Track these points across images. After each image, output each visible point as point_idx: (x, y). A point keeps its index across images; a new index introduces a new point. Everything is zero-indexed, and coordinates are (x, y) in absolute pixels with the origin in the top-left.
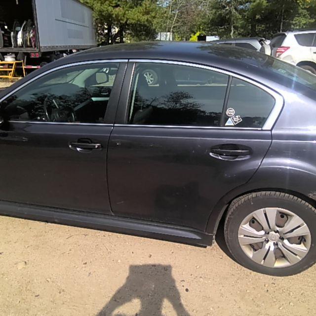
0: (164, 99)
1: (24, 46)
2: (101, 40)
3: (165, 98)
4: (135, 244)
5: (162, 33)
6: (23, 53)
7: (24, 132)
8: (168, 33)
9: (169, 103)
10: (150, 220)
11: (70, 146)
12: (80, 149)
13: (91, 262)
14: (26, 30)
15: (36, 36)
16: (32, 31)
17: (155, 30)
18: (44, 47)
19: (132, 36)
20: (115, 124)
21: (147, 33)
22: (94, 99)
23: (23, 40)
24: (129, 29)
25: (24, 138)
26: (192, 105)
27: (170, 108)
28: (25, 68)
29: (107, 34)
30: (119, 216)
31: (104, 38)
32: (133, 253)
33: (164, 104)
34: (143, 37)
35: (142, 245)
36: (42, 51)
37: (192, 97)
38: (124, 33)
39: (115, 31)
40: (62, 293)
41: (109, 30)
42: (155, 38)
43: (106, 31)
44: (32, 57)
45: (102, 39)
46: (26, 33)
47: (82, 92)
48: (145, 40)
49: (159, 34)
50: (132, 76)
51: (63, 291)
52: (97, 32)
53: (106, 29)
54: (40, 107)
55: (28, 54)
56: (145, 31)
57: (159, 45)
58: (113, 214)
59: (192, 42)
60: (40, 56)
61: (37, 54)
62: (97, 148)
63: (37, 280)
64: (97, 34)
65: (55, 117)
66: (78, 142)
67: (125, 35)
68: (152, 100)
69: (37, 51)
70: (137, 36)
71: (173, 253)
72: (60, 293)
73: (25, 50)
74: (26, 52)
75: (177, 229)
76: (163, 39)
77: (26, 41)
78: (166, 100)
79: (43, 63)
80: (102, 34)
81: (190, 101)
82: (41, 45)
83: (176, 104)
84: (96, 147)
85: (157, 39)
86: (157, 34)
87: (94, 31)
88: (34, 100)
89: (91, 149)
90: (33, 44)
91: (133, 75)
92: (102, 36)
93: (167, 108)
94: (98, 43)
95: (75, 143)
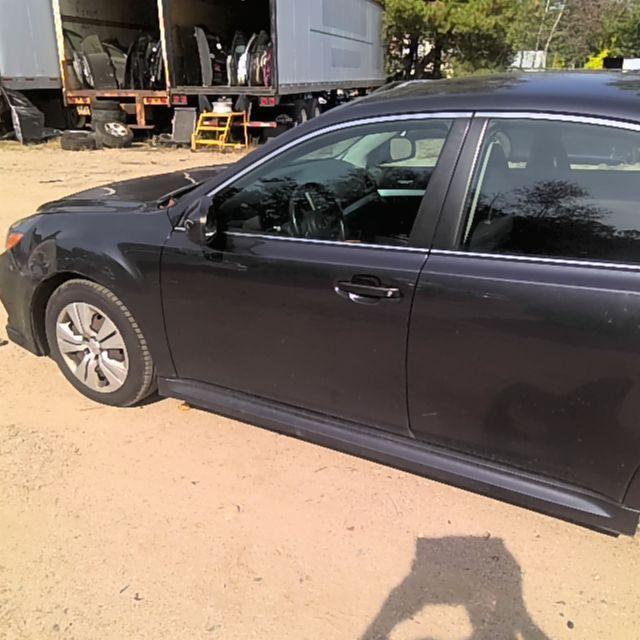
0: (519, 196)
1: (249, 83)
2: (395, 70)
3: (522, 193)
4: (454, 504)
5: (525, 52)
6: (248, 96)
7: (250, 255)
8: (540, 53)
9: (529, 206)
10: (493, 458)
11: (337, 289)
12: (357, 297)
13: (362, 528)
14: (255, 52)
15: (272, 64)
16: (265, 53)
17: (510, 46)
18: (286, 85)
19: (458, 60)
20: (432, 248)
21: (492, 52)
22: (383, 192)
23: (248, 72)
24: (454, 46)
25: (239, 265)
26: (583, 212)
27: (531, 217)
28: (248, 128)
29: (409, 56)
30: (424, 442)
31: (402, 66)
32: (449, 522)
33: (519, 207)
34: (483, 62)
35: (470, 509)
36: (282, 93)
37: (587, 194)
38: (443, 54)
39: (424, 51)
40: (306, 582)
41: (413, 47)
42: (510, 64)
43: (406, 51)
44: (262, 105)
45: (396, 67)
46: (255, 58)
47: (350, 178)
48: (486, 66)
49: (519, 54)
50: (478, 148)
51: (307, 578)
52: (388, 53)
53: (407, 47)
54: (269, 204)
55: (255, 100)
56: (490, 49)
57: (521, 81)
58: (412, 436)
59: (590, 71)
60: (277, 103)
61: (273, 99)
62: (392, 297)
63: (258, 546)
64: (388, 57)
65: (310, 228)
66: (353, 282)
67: (445, 58)
68: (493, 197)
69: (273, 93)
70: (470, 59)
71: (538, 536)
72: (301, 580)
73: (249, 91)
74: (251, 94)
75: (553, 487)
76: (526, 64)
77: (254, 73)
78: (525, 198)
79: (281, 116)
80: (396, 57)
81: (580, 202)
82: (280, 83)
83: (547, 207)
84: (390, 294)
85: (512, 65)
86: (515, 54)
87: (383, 51)
88: (259, 189)
89: (378, 298)
90: (266, 80)
91: (481, 147)
92: (397, 62)
93: (522, 215)
94: (387, 76)
95: (347, 284)
